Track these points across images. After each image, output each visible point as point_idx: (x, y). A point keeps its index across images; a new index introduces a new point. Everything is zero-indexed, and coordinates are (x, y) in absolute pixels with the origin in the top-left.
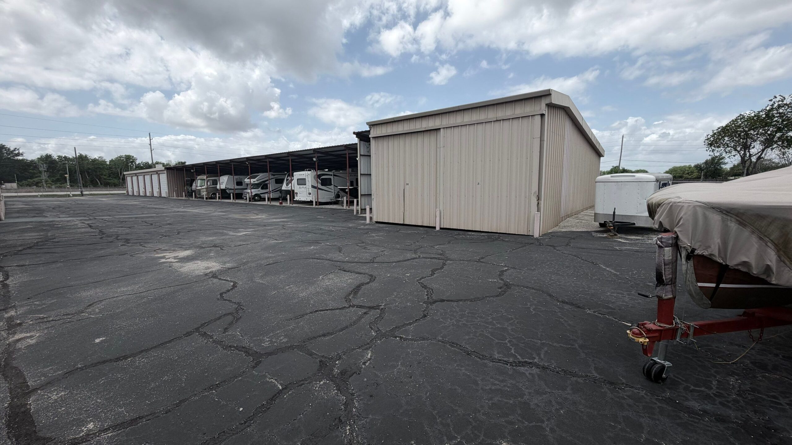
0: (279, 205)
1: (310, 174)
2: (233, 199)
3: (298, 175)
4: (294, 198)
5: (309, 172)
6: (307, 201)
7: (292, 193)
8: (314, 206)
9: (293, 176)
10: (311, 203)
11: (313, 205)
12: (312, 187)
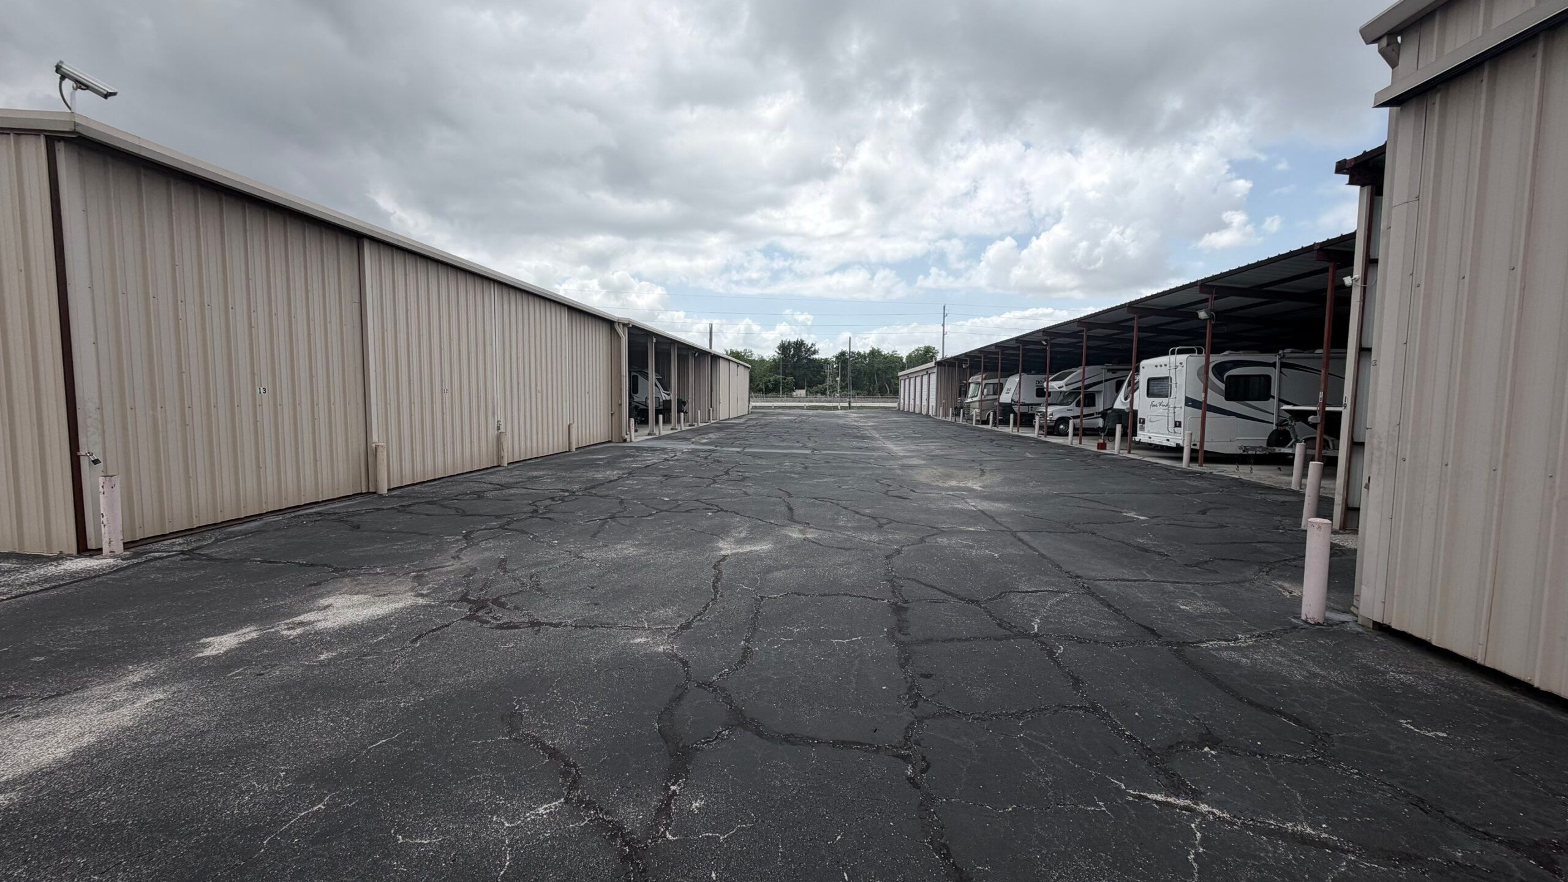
0: (1095, 449)
1: (1184, 364)
2: (1015, 424)
3: (1150, 367)
4: (1135, 434)
5: (1183, 357)
6: (1167, 447)
7: (1130, 421)
8: (1185, 463)
9: (1137, 370)
10: (1176, 452)
11: (1180, 459)
12: (1186, 404)
